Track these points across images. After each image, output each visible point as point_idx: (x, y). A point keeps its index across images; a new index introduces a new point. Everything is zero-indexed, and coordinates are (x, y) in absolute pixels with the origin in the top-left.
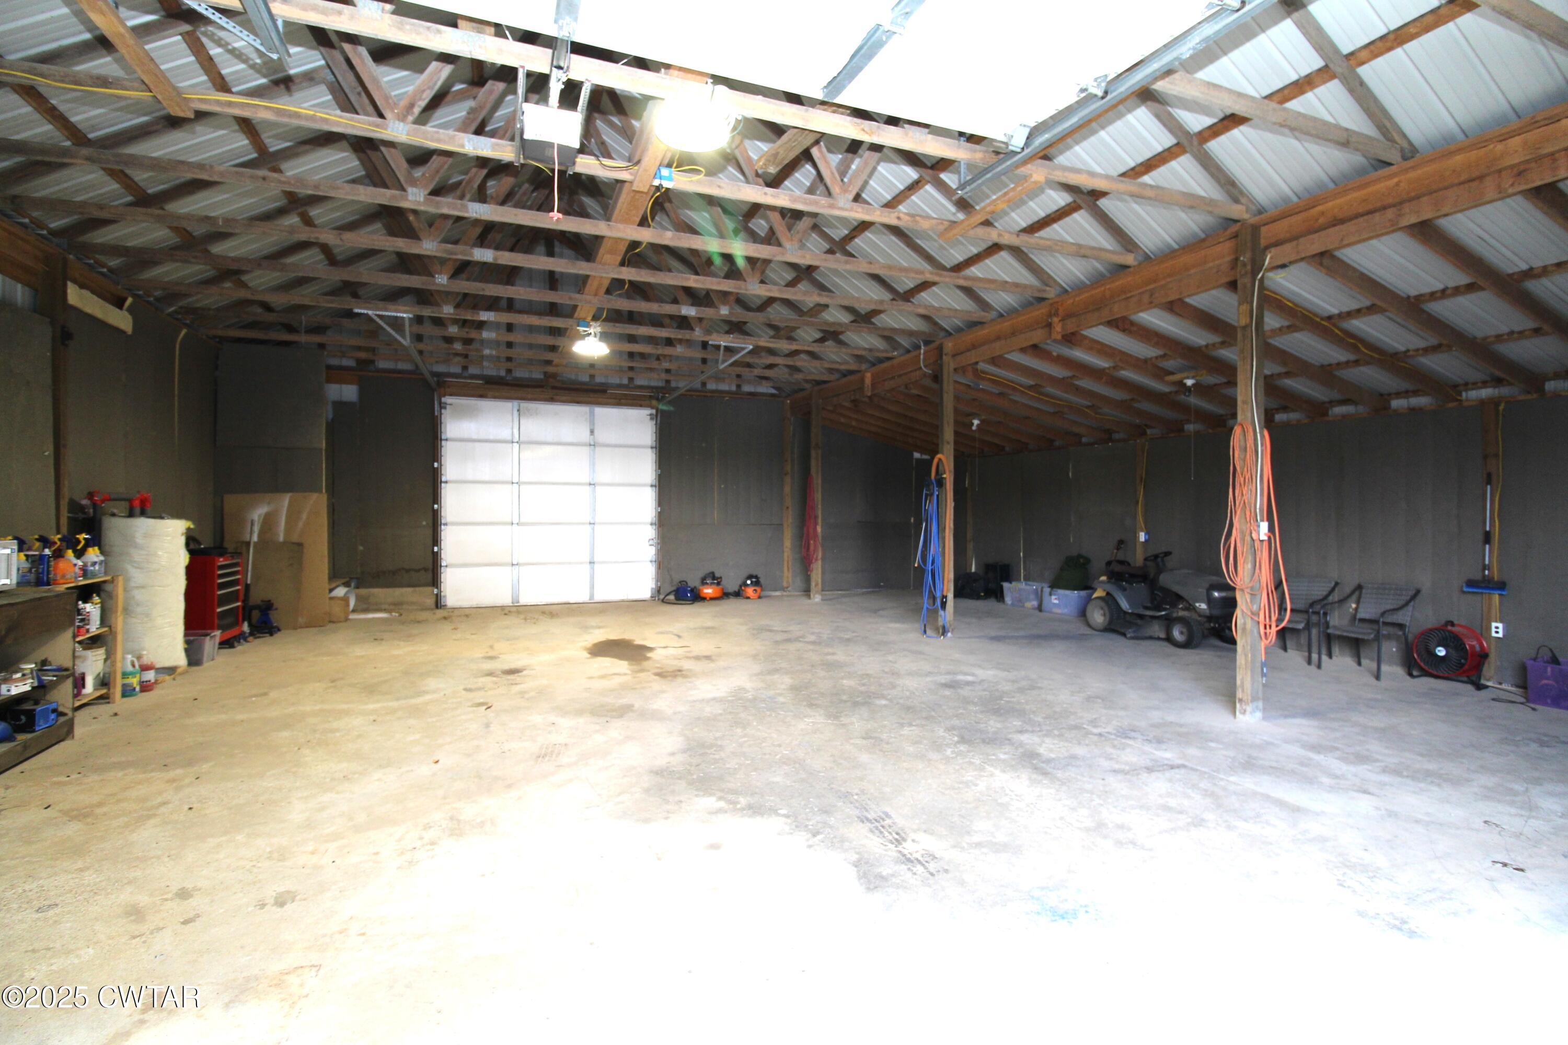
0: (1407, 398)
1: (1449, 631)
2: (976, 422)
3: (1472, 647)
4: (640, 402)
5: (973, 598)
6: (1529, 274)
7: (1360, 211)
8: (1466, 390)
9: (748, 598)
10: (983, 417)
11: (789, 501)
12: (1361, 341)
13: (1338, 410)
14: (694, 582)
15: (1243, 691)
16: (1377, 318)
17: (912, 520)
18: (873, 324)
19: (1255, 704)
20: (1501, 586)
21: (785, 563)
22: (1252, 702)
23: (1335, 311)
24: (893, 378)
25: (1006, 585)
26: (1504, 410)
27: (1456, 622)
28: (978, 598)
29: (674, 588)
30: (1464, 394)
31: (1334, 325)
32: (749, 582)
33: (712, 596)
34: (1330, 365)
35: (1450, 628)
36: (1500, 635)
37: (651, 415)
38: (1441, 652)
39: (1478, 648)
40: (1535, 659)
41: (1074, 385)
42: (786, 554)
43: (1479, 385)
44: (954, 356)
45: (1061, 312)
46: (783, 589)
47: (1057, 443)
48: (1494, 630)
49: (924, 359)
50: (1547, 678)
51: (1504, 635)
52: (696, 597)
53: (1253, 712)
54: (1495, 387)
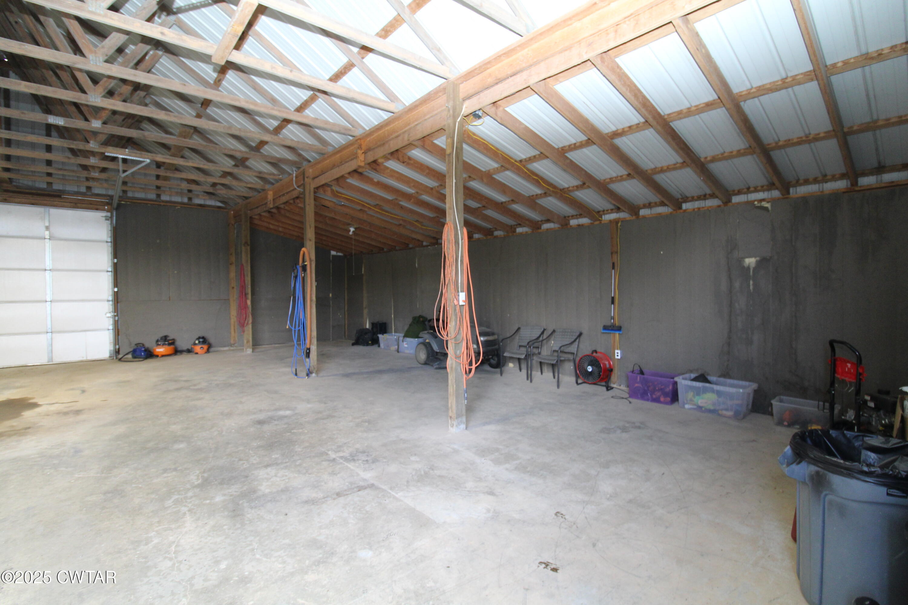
0: (577, 218)
1: (594, 357)
2: (352, 229)
3: (605, 365)
4: (96, 207)
5: (364, 345)
6: (616, 134)
7: (509, 73)
8: (604, 214)
9: (197, 353)
10: (355, 226)
11: (234, 284)
12: (542, 179)
13: (546, 226)
14: (149, 343)
15: (452, 411)
16: (545, 162)
17: (331, 295)
18: (262, 153)
19: (460, 419)
20: (619, 329)
21: (232, 327)
22: (457, 418)
23: (524, 157)
24: (283, 195)
25: (380, 336)
26: (620, 226)
27: (598, 350)
28: (368, 344)
29: (131, 350)
30: (603, 216)
31: (524, 166)
32: (197, 342)
33: (164, 354)
34: (533, 196)
35: (594, 354)
36: (619, 357)
37: (106, 217)
38: (590, 369)
39: (608, 366)
40: (633, 372)
41: (399, 205)
42: (232, 321)
43: (610, 211)
44: (314, 178)
45: (364, 147)
46: (231, 345)
47: (411, 246)
48: (616, 354)
49: (296, 182)
50: (637, 383)
51: (621, 358)
52: (149, 355)
53: (459, 424)
54: (617, 213)
